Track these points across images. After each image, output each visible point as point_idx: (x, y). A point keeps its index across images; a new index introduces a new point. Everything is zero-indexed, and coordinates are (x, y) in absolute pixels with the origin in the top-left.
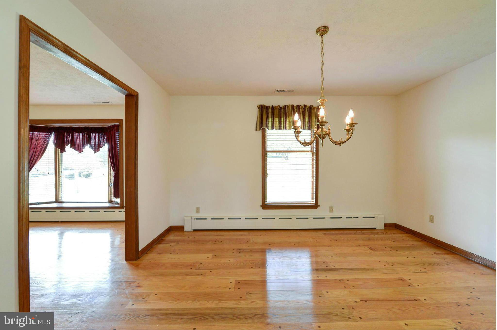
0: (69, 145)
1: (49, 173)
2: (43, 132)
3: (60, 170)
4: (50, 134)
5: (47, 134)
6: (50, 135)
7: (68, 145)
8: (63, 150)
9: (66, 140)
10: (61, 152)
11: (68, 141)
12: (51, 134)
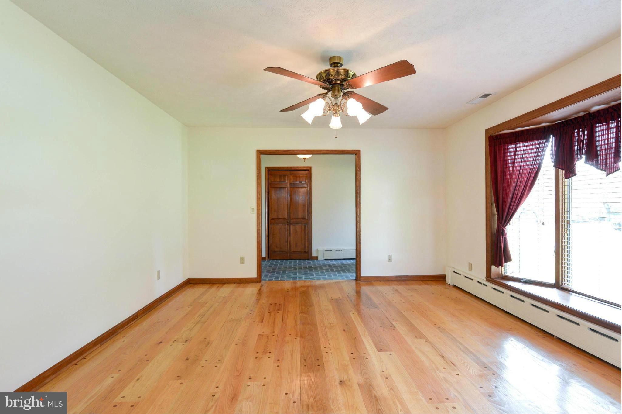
0: (584, 157)
1: (543, 222)
2: (532, 140)
3: (566, 217)
4: (545, 141)
5: (540, 144)
6: (546, 145)
7: (581, 158)
8: (570, 172)
9: (576, 148)
10: (567, 177)
11: (581, 149)
12: (547, 141)
